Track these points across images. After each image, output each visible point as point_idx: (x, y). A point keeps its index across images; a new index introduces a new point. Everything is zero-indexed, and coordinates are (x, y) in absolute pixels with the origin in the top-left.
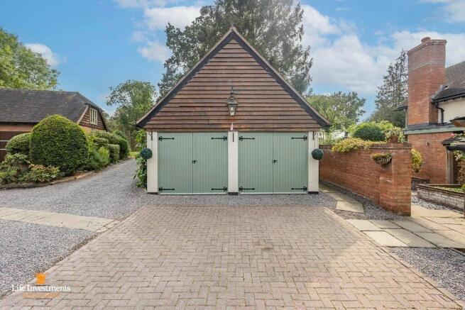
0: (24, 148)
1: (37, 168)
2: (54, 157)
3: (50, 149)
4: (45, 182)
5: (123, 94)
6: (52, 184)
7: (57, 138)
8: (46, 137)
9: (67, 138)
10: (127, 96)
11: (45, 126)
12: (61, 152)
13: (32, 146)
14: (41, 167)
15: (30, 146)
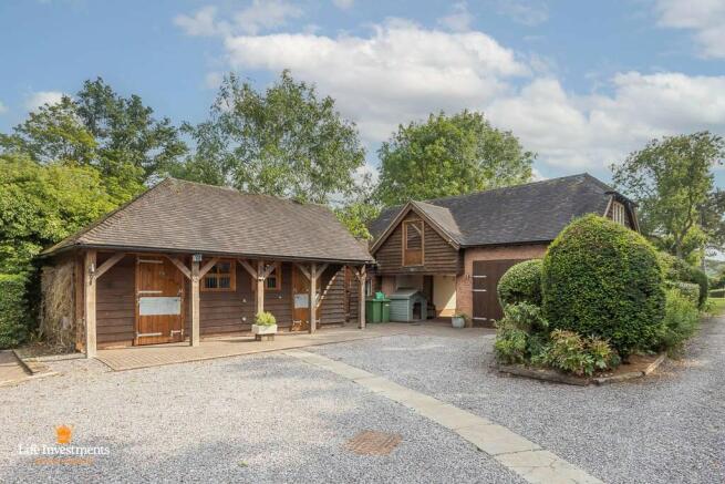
0: (528, 291)
1: (566, 338)
2: (596, 314)
3: (588, 295)
4: (585, 375)
5: (638, 175)
6: (598, 384)
7: (602, 269)
8: (578, 267)
9: (623, 269)
10: (646, 176)
11: (575, 242)
12: (611, 303)
13: (549, 287)
14: (575, 337)
15: (543, 287)
